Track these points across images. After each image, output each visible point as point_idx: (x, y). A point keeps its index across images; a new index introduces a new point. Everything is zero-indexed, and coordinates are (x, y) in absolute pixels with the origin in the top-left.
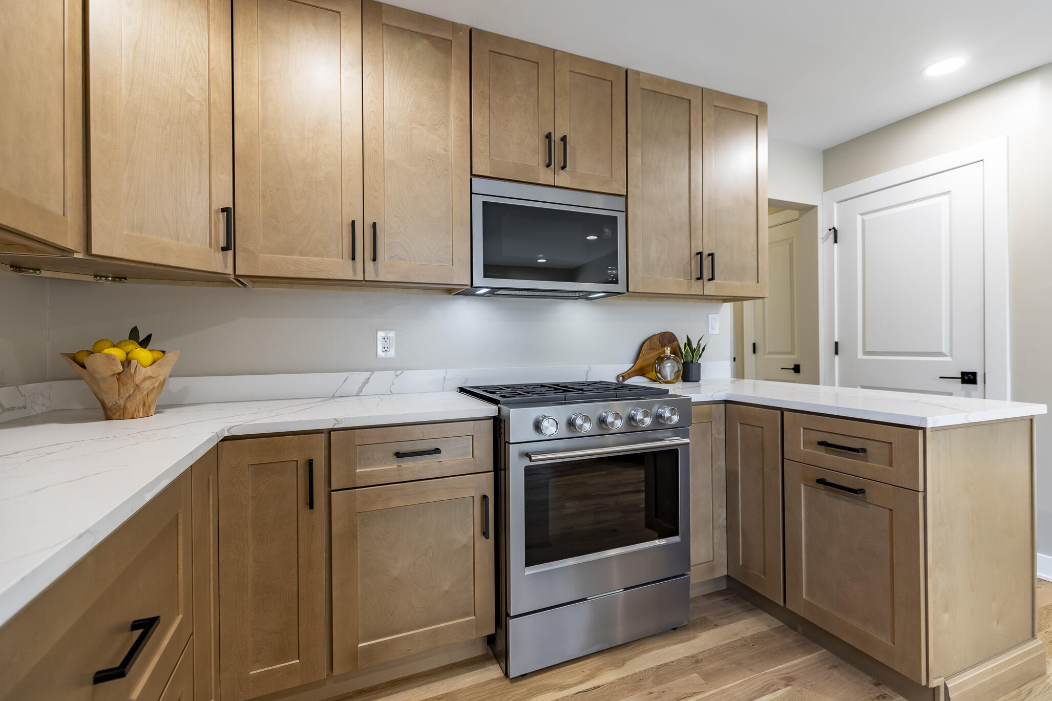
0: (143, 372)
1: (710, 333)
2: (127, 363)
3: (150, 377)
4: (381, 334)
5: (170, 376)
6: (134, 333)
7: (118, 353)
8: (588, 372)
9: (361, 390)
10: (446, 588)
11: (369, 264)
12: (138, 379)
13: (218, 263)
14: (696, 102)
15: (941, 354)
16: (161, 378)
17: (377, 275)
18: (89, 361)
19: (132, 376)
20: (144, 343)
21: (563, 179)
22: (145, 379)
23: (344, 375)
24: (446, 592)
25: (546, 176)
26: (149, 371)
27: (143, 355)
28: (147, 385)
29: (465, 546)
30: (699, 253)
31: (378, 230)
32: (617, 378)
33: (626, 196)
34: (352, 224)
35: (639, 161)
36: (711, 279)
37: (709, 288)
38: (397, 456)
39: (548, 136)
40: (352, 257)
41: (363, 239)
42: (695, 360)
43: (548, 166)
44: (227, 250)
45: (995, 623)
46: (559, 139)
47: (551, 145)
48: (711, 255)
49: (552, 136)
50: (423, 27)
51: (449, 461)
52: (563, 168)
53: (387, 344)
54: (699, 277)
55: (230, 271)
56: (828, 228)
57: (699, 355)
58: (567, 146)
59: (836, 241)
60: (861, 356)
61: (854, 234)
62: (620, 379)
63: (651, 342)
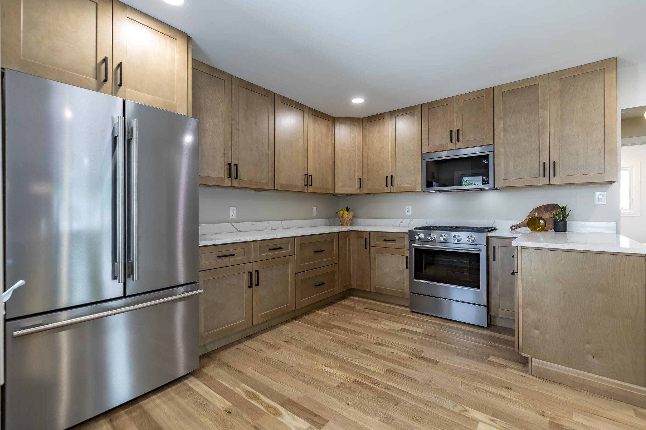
0: (346, 216)
1: (597, 201)
2: (342, 214)
3: (347, 218)
4: (406, 207)
5: (354, 218)
6: (346, 208)
7: (341, 212)
8: (493, 224)
9: (400, 225)
10: (397, 280)
11: (392, 187)
12: (345, 218)
13: (356, 192)
14: (543, 83)
16: (349, 218)
17: (394, 190)
18: (338, 213)
19: (344, 217)
20: (348, 211)
21: (459, 145)
22: (346, 218)
23: (395, 220)
24: (397, 281)
25: (451, 146)
26: (347, 216)
27: (346, 213)
28: (347, 219)
29: (403, 270)
30: (544, 163)
31: (394, 178)
32: (511, 227)
33: (493, 144)
34: (387, 177)
35: (501, 126)
36: (554, 176)
37: (554, 181)
38: (384, 240)
39: (451, 131)
40: (387, 186)
41: (390, 180)
42: (563, 220)
43: (451, 142)
44: (360, 188)
45: (590, 357)
46: (456, 131)
47: (453, 134)
48: (554, 162)
49: (453, 130)
50: (408, 111)
51: (398, 244)
52: (458, 141)
53: (409, 210)
54: (544, 176)
55: (361, 193)
57: (565, 217)
58: (460, 132)
62: (513, 228)
63: (538, 209)
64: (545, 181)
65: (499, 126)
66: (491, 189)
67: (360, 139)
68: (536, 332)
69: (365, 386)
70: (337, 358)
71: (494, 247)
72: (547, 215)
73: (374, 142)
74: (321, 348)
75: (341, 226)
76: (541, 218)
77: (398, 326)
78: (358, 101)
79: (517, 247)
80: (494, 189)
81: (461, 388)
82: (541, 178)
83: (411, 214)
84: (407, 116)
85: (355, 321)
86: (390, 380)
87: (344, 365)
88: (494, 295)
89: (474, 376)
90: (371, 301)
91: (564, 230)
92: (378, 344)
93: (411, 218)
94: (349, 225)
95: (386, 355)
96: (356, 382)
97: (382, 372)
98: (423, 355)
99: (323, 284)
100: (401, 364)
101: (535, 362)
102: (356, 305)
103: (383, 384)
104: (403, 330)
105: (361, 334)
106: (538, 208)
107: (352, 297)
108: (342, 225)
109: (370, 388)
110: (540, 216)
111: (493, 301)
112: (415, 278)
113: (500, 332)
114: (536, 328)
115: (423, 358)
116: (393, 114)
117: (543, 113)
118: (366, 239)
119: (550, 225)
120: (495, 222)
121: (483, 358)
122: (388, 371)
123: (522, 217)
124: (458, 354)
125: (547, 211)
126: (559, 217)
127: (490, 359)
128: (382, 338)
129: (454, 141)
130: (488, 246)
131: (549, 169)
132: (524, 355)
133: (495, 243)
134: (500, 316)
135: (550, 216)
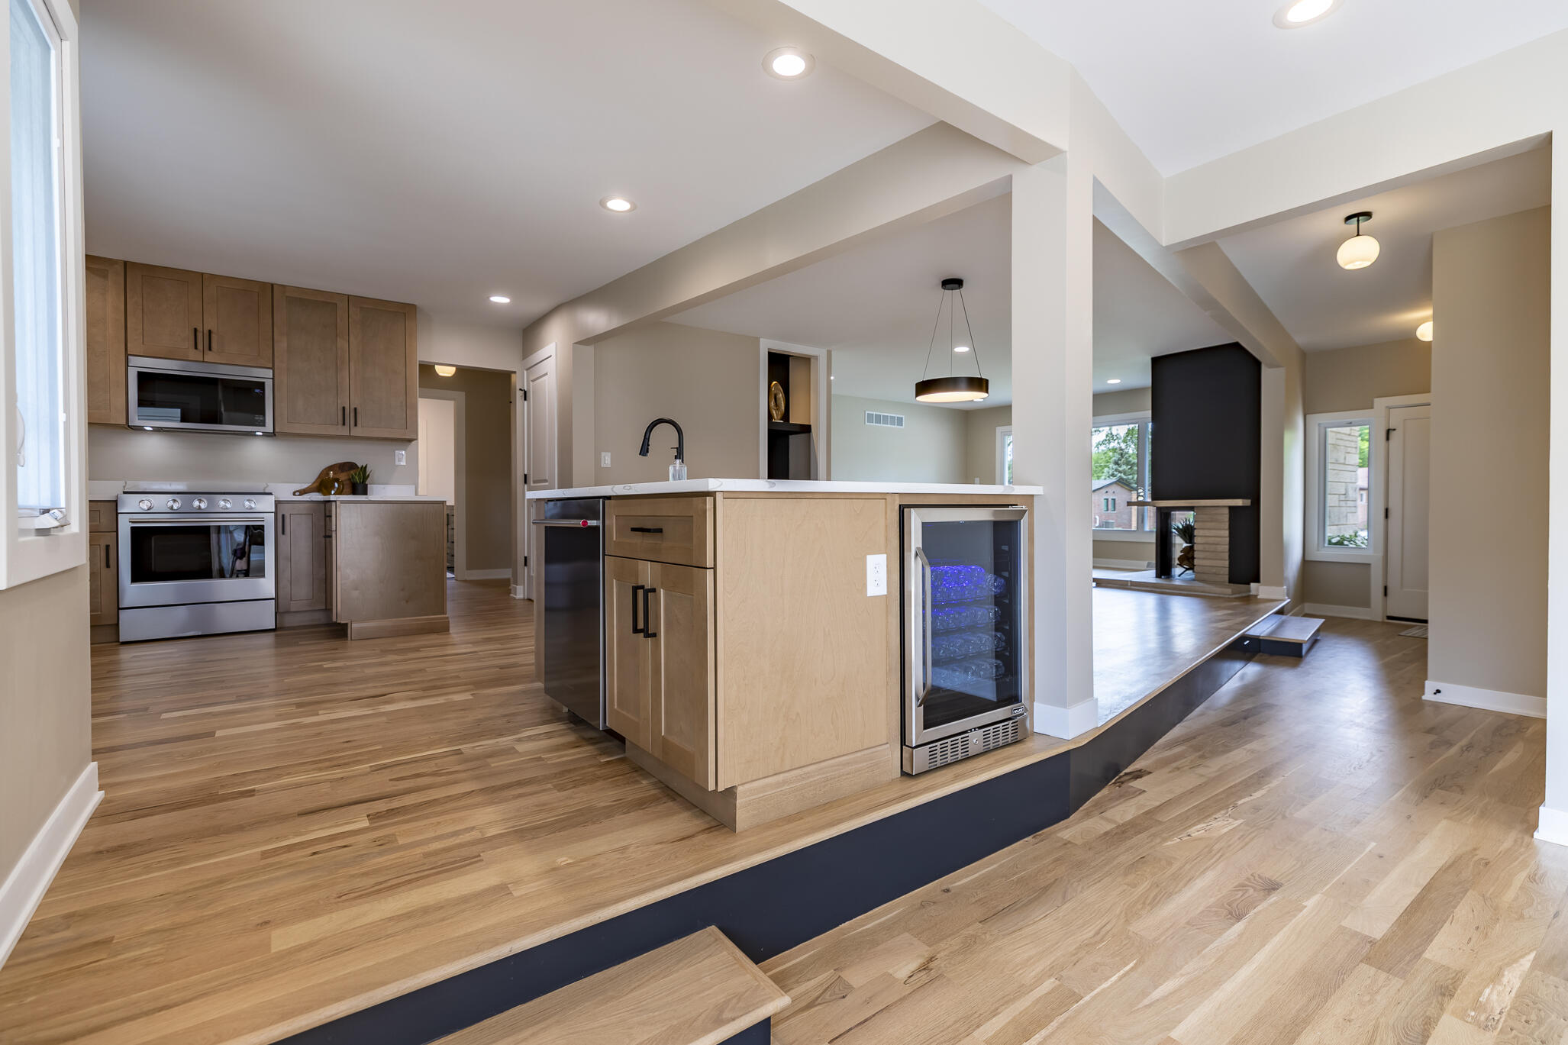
1: (397, 463)
8: (265, 487)
14: (341, 307)
15: (546, 481)
21: (210, 357)
25: (193, 354)
30: (344, 408)
33: (273, 369)
35: (285, 346)
36: (356, 425)
37: (357, 432)
39: (196, 329)
42: (363, 480)
43: (196, 348)
45: (404, 601)
46: (206, 332)
47: (200, 335)
48: (355, 409)
49: (200, 329)
52: (210, 349)
54: (344, 424)
56: (520, 389)
57: (365, 477)
58: (213, 335)
59: (525, 399)
60: (532, 484)
61: (531, 395)
62: (299, 492)
64: (344, 431)
65: (282, 345)
66: (266, 435)
68: (355, 593)
71: (283, 516)
72: (343, 477)
76: (337, 480)
79: (335, 501)
80: (272, 435)
82: (340, 426)
88: (284, 583)
91: (364, 491)
101: (356, 626)
106: (332, 466)
110: (337, 476)
111: (281, 593)
112: (136, 581)
113: (296, 629)
114: (356, 589)
117: (342, 343)
120: (268, 486)
123: (309, 479)
125: (342, 472)
126: (360, 478)
129: (200, 346)
130: (276, 513)
131: (349, 416)
132: (343, 622)
133: (285, 510)
134: (292, 610)
135: (346, 478)
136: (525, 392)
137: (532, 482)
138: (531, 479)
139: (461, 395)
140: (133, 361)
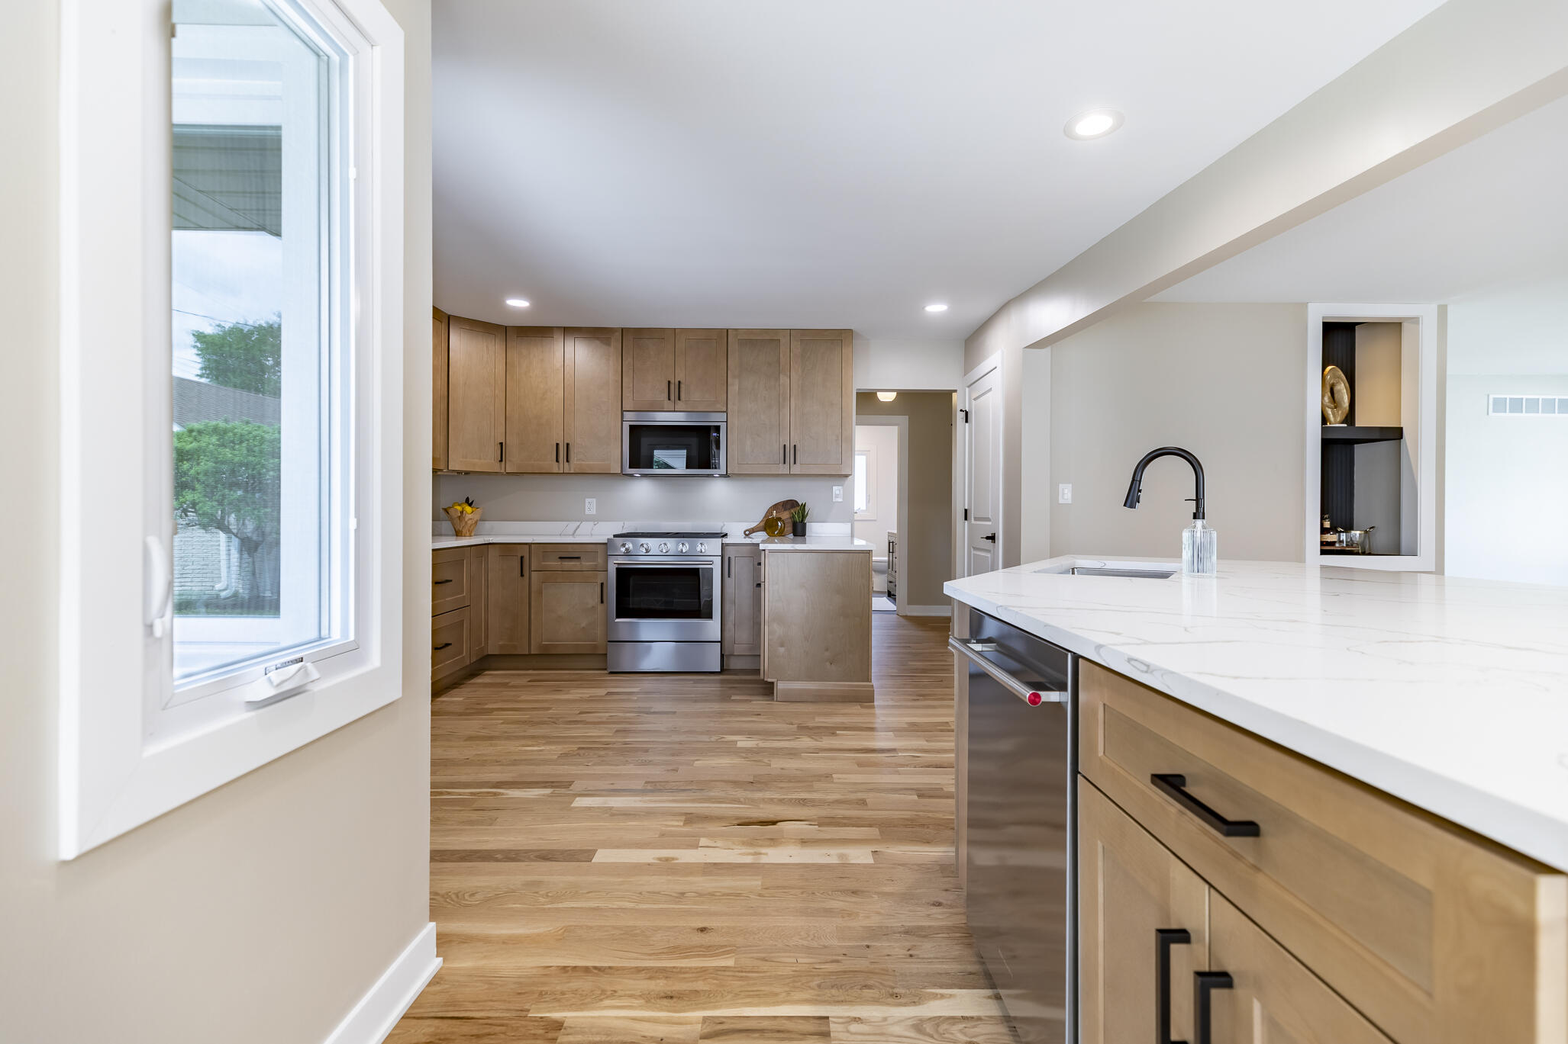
1: (834, 500)
2: (462, 512)
3: (469, 519)
4: (587, 500)
5: (480, 520)
6: (467, 499)
7: (459, 508)
8: (722, 527)
9: (575, 531)
10: (583, 625)
11: (566, 464)
12: (466, 520)
13: (496, 467)
14: (784, 341)
15: (988, 519)
16: (475, 519)
17: (570, 470)
18: (450, 511)
19: (463, 519)
20: (470, 505)
21: (680, 405)
23: (565, 523)
24: (583, 628)
25: (668, 405)
26: (470, 516)
27: (468, 509)
28: (470, 522)
29: (593, 607)
30: (785, 445)
31: (571, 446)
32: (745, 532)
33: (726, 412)
34: (557, 444)
35: (736, 388)
36: (795, 463)
37: (796, 470)
38: (560, 558)
39: (669, 382)
40: (557, 461)
41: (562, 452)
42: (802, 520)
43: (669, 399)
44: (501, 461)
45: (828, 663)
46: (677, 383)
47: (672, 387)
48: (795, 446)
49: (672, 381)
50: (596, 334)
51: (586, 564)
52: (679, 399)
53: (591, 506)
54: (785, 463)
55: (503, 471)
56: (961, 410)
57: (804, 517)
58: (682, 386)
59: (967, 421)
60: (973, 521)
61: (972, 417)
62: (747, 533)
63: (775, 507)
64: (785, 469)
65: (734, 388)
66: (721, 476)
67: (501, 367)
68: (782, 650)
69: (598, 749)
70: (533, 737)
71: (729, 559)
72: (785, 515)
73: (531, 377)
74: (496, 734)
75: (455, 537)
76: (779, 519)
77: (602, 692)
78: (518, 303)
79: (764, 550)
80: (726, 476)
81: (712, 724)
82: (781, 465)
83: (595, 513)
84: (598, 342)
85: (523, 698)
86: (625, 737)
87: (549, 740)
88: (729, 625)
89: (722, 714)
90: (530, 672)
91: (803, 534)
92: (581, 713)
93: (594, 519)
94: (473, 534)
95: (604, 720)
96: (579, 748)
97: (611, 734)
98: (652, 710)
99: (447, 645)
100: (630, 723)
101: (781, 686)
102: (507, 681)
103: (619, 742)
104: (608, 694)
105: (549, 709)
106: (776, 505)
107: (486, 672)
108: (458, 534)
109: (605, 749)
110: (779, 515)
111: (727, 635)
112: (618, 616)
113: (736, 674)
114: (782, 645)
115: (654, 713)
116: (568, 331)
117: (784, 379)
118: (522, 558)
119: (789, 528)
120: (727, 524)
121: (725, 698)
122: (617, 731)
123: (757, 518)
124: (696, 701)
125: (785, 510)
126: (799, 517)
127: (732, 698)
128: (585, 706)
129: (672, 398)
130: (722, 557)
131: (789, 454)
132: (770, 680)
133: (731, 552)
134: (735, 654)
135: (788, 516)
136: (967, 413)
137: (973, 519)
138: (972, 515)
139: (904, 420)
140: (628, 416)
